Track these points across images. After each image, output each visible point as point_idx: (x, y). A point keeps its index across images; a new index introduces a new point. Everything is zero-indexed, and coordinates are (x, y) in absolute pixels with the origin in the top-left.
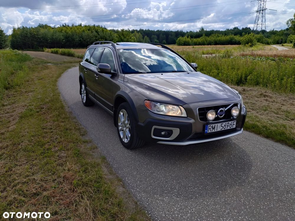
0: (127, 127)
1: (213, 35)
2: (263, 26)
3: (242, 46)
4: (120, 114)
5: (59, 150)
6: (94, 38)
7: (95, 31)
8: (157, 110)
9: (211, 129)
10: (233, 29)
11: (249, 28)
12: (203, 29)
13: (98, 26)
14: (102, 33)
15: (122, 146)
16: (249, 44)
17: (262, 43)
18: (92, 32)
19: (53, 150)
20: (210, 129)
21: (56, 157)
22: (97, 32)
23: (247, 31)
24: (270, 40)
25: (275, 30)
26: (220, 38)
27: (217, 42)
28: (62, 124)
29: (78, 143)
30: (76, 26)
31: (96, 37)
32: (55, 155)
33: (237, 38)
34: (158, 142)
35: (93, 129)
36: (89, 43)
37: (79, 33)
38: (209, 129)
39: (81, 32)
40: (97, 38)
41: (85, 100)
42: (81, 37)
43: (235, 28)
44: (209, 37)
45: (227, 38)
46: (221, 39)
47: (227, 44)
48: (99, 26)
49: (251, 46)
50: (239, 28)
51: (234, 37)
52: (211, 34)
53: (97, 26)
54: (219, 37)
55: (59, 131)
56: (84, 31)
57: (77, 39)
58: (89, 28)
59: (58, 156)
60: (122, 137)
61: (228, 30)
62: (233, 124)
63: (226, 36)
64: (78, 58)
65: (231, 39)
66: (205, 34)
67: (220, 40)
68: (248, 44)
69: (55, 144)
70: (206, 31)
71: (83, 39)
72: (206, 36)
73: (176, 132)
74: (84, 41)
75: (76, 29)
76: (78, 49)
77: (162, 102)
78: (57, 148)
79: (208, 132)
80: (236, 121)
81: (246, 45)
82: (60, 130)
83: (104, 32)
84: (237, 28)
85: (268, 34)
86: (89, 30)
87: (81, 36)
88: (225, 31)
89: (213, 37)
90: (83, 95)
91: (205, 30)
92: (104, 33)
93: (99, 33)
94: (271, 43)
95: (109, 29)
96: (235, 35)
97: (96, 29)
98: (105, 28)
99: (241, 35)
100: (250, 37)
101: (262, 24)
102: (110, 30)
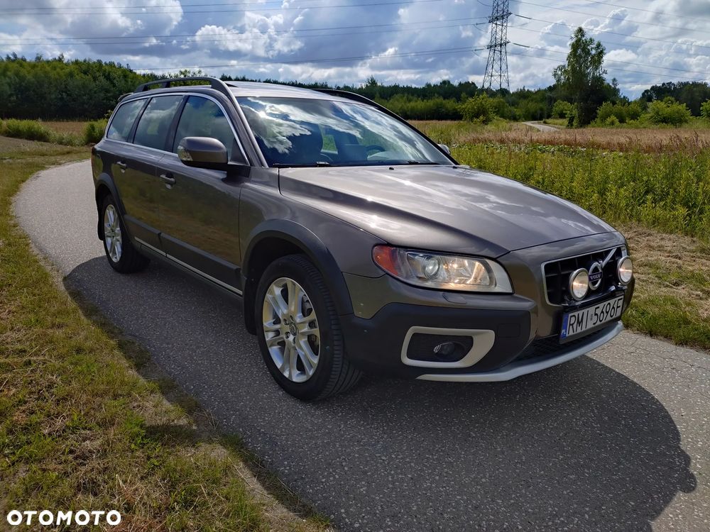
0: (303, 334)
1: (397, 96)
2: (503, 79)
3: (466, 122)
4: (272, 293)
5: (67, 427)
6: (102, 95)
7: (104, 75)
8: (418, 277)
9: (575, 325)
10: (439, 84)
11: (473, 83)
12: (374, 81)
13: (111, 65)
14: (123, 82)
15: (281, 393)
16: (481, 117)
17: (503, 116)
18: (95, 79)
19: (46, 432)
20: (573, 324)
21: (63, 458)
22: (108, 77)
23: (469, 89)
24: (518, 112)
25: (526, 89)
26: (412, 104)
27: (408, 113)
28: (59, 333)
29: (129, 395)
30: (48, 62)
31: (107, 91)
32: (58, 450)
33: (450, 104)
34: (419, 378)
35: (168, 344)
36: (86, 106)
37: (56, 80)
38: (570, 325)
39: (64, 77)
40: (109, 95)
41: (118, 256)
42: (63, 92)
43: (444, 82)
44: (388, 101)
45: (428, 104)
46: (417, 106)
47: (428, 119)
48: (113, 63)
49: (485, 122)
50: (451, 83)
51: (444, 102)
52: (393, 95)
53: (105, 63)
54: (410, 101)
55: (51, 357)
56: (71, 75)
57: (53, 96)
58: (84, 68)
59: (71, 452)
60: (279, 364)
61: (429, 85)
62: (618, 307)
63: (425, 101)
64: (61, 143)
65: (438, 108)
66: (380, 94)
67: (412, 109)
68: (477, 118)
69: (50, 406)
70: (382, 88)
71: (68, 95)
72: (383, 98)
73: (484, 342)
74: (74, 100)
75: (48, 69)
76: (56, 121)
77: (430, 252)
78: (59, 423)
79: (567, 335)
80: (623, 297)
81: (475, 120)
82: (55, 353)
83: (130, 80)
84: (449, 82)
85: (513, 97)
86: (85, 73)
87: (63, 86)
88: (424, 88)
89: (398, 100)
90: (109, 240)
91: (379, 84)
92: (130, 83)
93: (115, 81)
94: (520, 118)
95: (140, 72)
96: (444, 99)
97: (105, 71)
98: (131, 71)
99: (459, 99)
100: (481, 103)
101: (501, 76)
102: (144, 75)
